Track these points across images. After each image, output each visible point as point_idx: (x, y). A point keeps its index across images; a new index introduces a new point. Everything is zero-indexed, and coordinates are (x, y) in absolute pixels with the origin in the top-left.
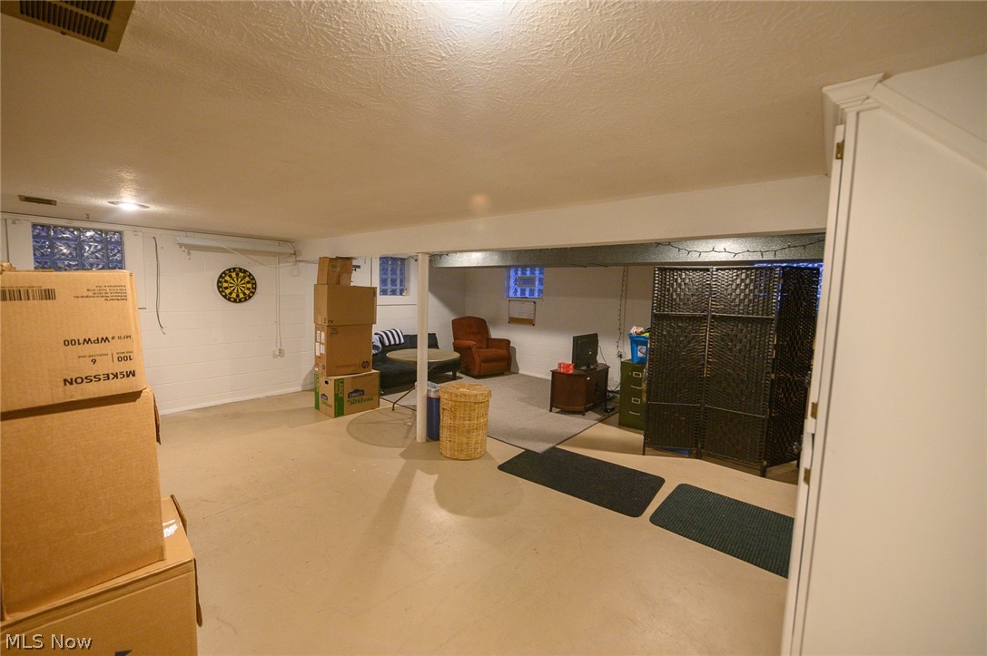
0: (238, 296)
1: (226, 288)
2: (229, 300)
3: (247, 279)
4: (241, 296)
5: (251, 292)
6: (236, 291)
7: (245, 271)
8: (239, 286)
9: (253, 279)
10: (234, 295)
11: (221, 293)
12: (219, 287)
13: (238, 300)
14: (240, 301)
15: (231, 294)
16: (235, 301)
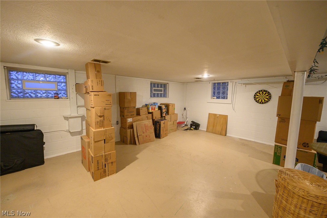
0: (262, 101)
1: (257, 98)
2: (258, 102)
3: (267, 94)
4: (263, 101)
5: (268, 100)
6: (261, 99)
7: (266, 91)
8: (263, 97)
9: (270, 94)
10: (260, 101)
11: (255, 100)
12: (254, 98)
13: (262, 103)
14: (263, 103)
15: (259, 100)
16: (260, 103)
